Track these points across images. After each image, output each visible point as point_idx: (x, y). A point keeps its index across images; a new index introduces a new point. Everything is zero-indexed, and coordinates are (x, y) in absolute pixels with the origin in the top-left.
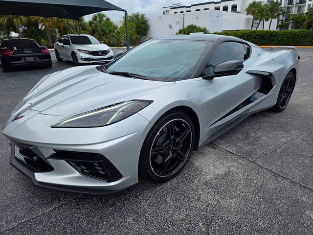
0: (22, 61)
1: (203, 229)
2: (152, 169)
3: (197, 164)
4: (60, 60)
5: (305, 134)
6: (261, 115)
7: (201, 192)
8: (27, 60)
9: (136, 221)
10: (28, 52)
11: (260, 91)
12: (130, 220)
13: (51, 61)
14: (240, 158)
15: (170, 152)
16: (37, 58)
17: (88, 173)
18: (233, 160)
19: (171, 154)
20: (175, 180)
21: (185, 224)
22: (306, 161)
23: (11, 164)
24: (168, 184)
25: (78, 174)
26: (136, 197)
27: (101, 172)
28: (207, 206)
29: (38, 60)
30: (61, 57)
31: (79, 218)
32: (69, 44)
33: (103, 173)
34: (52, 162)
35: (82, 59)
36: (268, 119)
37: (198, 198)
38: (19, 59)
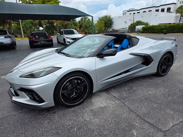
0: (39, 43)
1: (75, 130)
2: (62, 100)
3: (93, 101)
4: (59, 42)
5: (167, 90)
6: (148, 78)
7: (86, 114)
8: (41, 43)
9: (48, 123)
10: (42, 39)
11: (142, 64)
12: (46, 122)
13: (53, 43)
14: (117, 100)
15: (74, 93)
16: (46, 41)
17: (33, 99)
18: (113, 101)
19: (74, 94)
20: (77, 107)
21: (69, 127)
22: (155, 106)
23: (8, 92)
24: (73, 109)
25: (28, 98)
26: (55, 113)
27: (36, 98)
28: (84, 121)
29: (46, 43)
30: (59, 41)
31: (26, 118)
32: (63, 35)
33: (37, 99)
34: (19, 92)
35: (68, 42)
36: (151, 81)
37: (82, 117)
38: (37, 42)
